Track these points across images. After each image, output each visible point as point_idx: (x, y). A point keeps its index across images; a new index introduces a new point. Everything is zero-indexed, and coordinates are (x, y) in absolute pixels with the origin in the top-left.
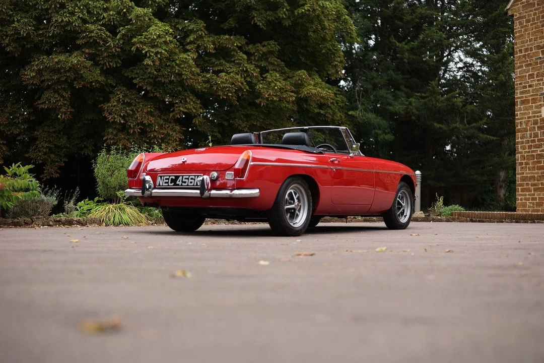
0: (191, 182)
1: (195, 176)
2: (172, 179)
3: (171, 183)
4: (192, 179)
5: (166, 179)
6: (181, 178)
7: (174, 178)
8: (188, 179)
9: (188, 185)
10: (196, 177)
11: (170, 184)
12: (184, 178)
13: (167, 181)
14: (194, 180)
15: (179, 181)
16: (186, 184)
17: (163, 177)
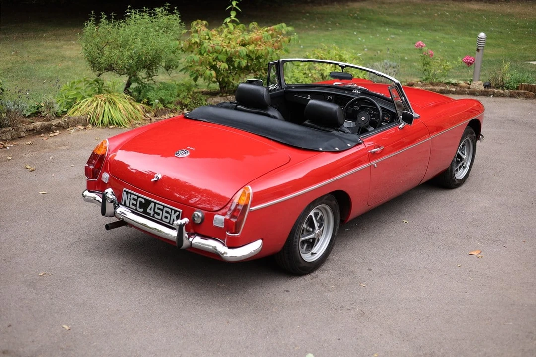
0: (166, 217)
1: (172, 209)
2: (141, 202)
3: (140, 207)
4: (167, 212)
5: (134, 199)
6: (152, 205)
7: (144, 201)
8: (162, 210)
9: (161, 219)
10: (173, 211)
11: (138, 209)
12: (156, 208)
13: (135, 202)
14: (170, 215)
15: (151, 209)
16: (160, 217)
17: (129, 195)
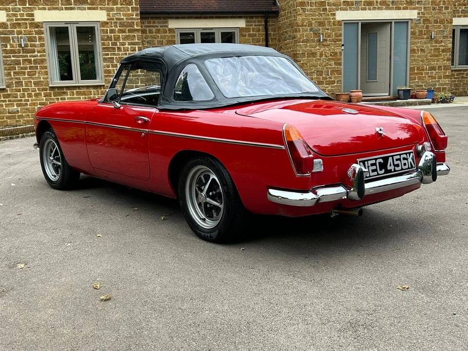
0: (405, 164)
1: (406, 154)
2: (380, 163)
3: (381, 170)
4: (404, 159)
5: (372, 165)
6: (390, 158)
7: (381, 161)
8: (399, 159)
10: (408, 154)
11: (380, 172)
12: (395, 160)
13: (374, 167)
14: (407, 159)
15: (390, 165)
16: (400, 168)
17: (366, 162)
